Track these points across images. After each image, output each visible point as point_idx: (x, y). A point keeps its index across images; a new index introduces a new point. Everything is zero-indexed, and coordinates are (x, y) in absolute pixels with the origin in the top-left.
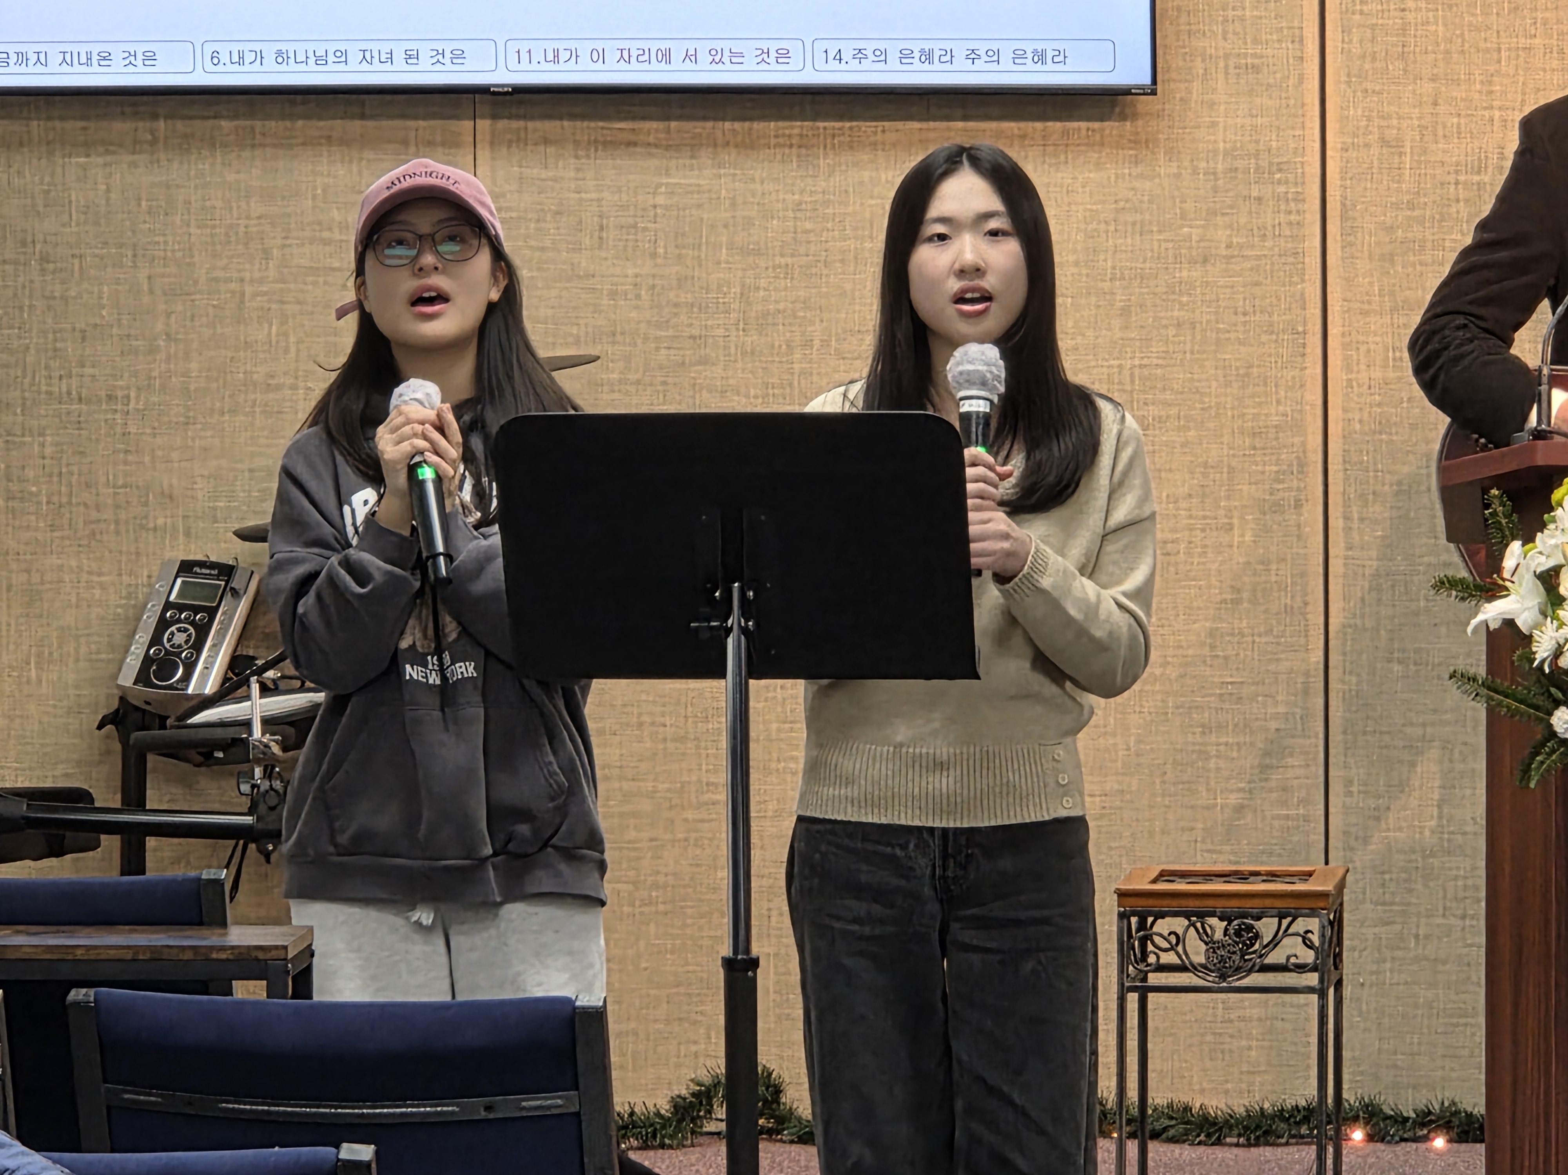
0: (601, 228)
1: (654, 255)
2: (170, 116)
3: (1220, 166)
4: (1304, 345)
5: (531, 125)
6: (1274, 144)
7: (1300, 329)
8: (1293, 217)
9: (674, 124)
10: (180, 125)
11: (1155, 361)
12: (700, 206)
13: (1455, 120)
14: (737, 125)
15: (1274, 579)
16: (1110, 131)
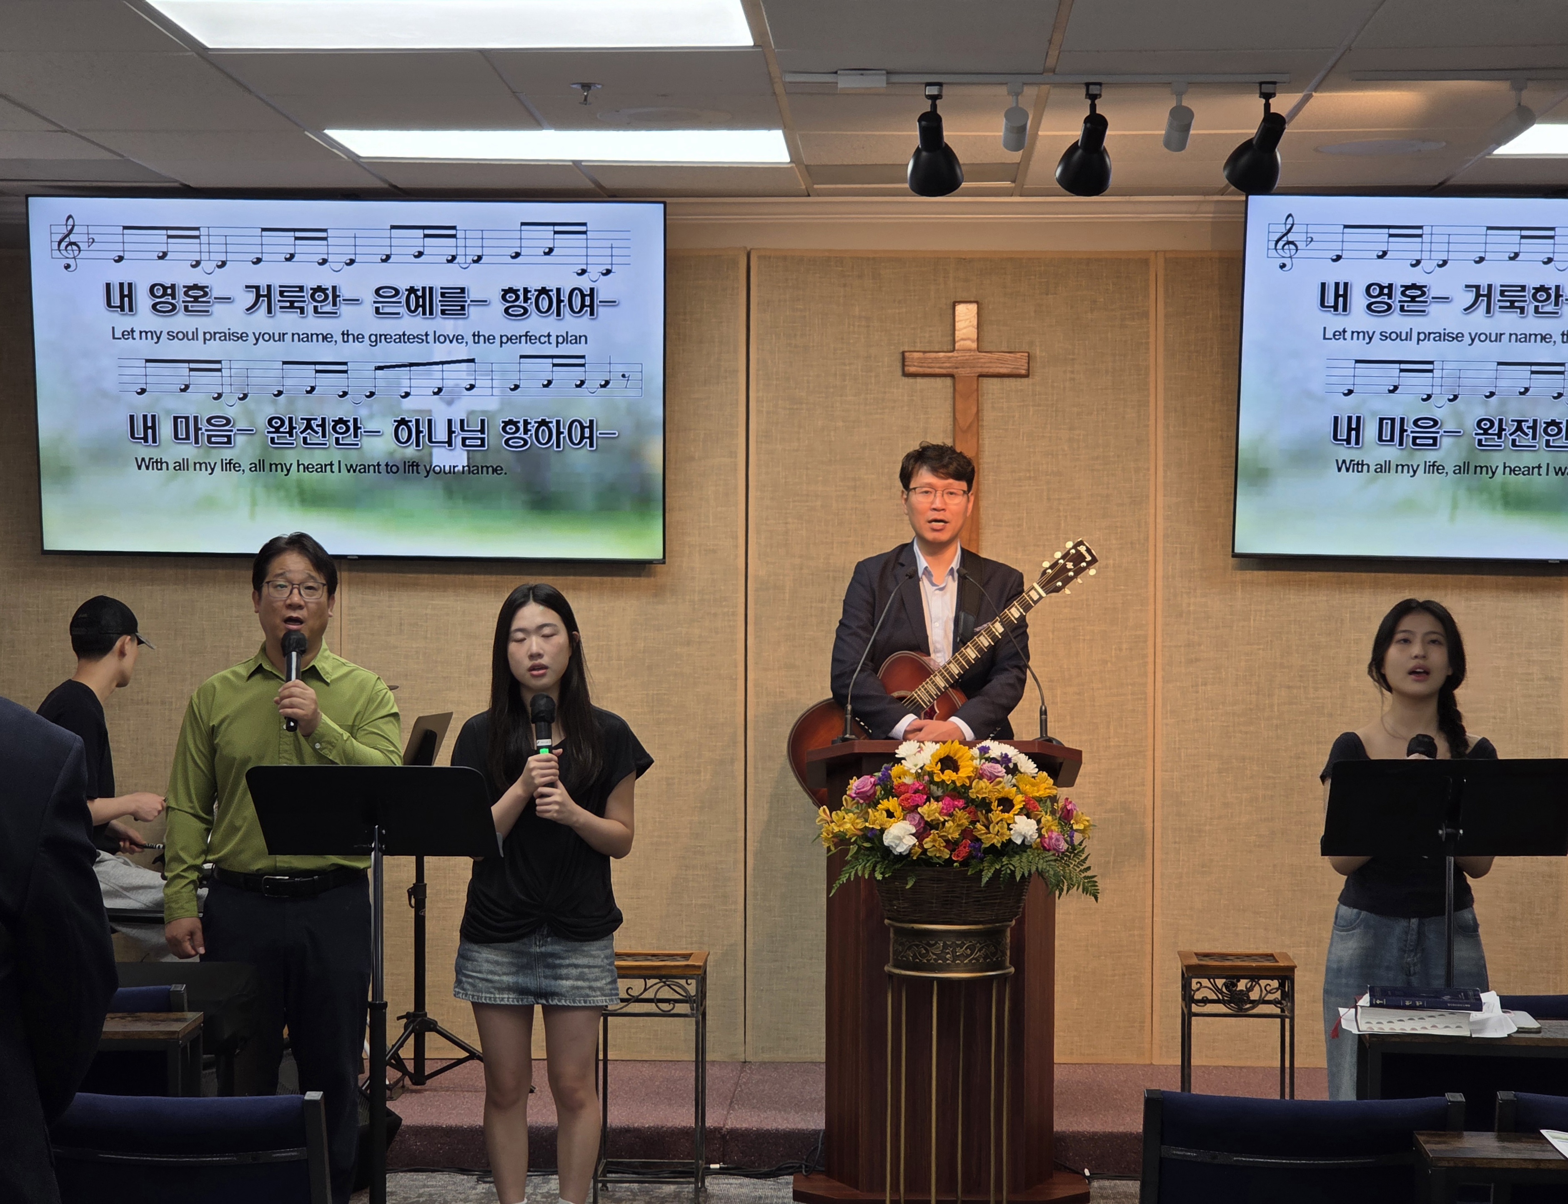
0: (401, 624)
1: (426, 638)
2: (194, 567)
3: (696, 599)
4: (736, 685)
5: (368, 575)
6: (723, 588)
7: (734, 677)
8: (731, 623)
9: (436, 575)
10: (198, 572)
11: (663, 692)
12: (448, 615)
13: (811, 577)
14: (466, 577)
15: (720, 797)
16: (644, 581)
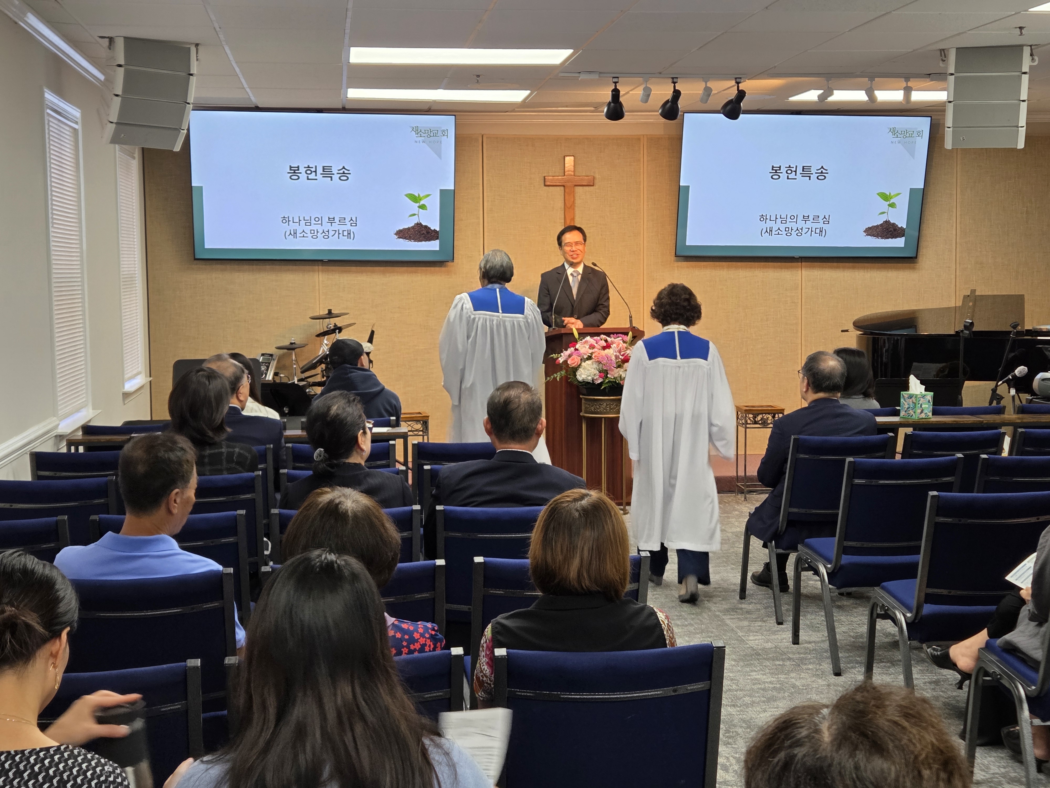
0: (344, 287)
1: (354, 293)
2: (257, 265)
3: (465, 276)
5: (330, 267)
9: (358, 268)
10: (258, 267)
12: (363, 283)
16: (443, 269)
